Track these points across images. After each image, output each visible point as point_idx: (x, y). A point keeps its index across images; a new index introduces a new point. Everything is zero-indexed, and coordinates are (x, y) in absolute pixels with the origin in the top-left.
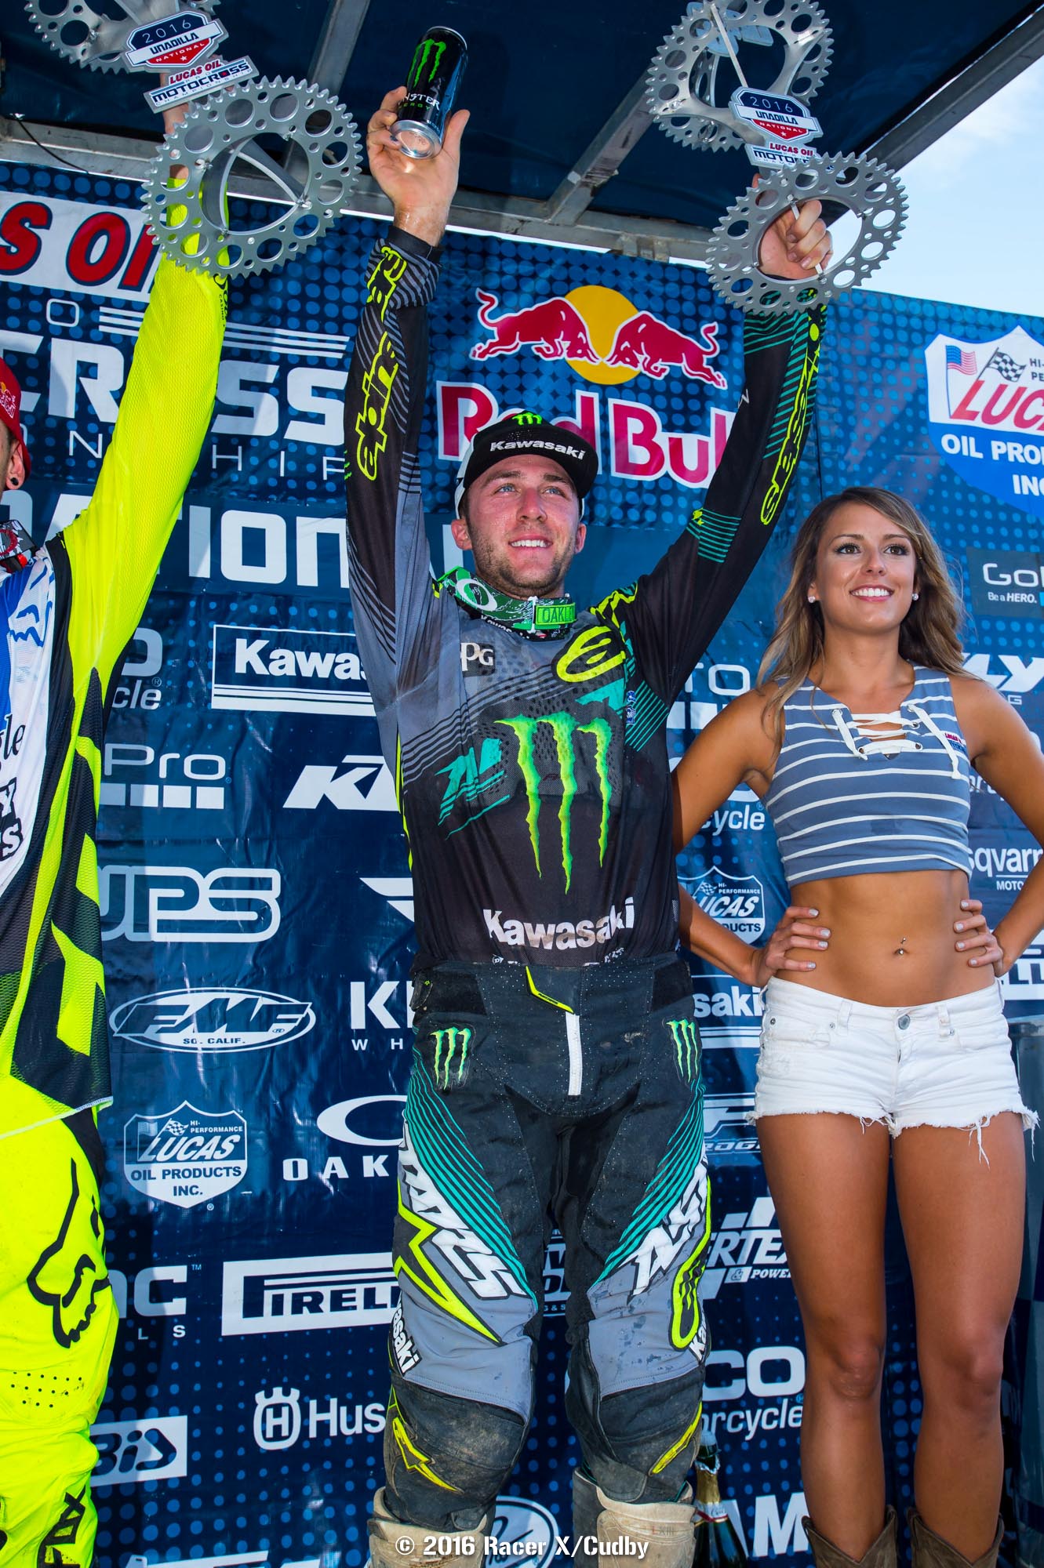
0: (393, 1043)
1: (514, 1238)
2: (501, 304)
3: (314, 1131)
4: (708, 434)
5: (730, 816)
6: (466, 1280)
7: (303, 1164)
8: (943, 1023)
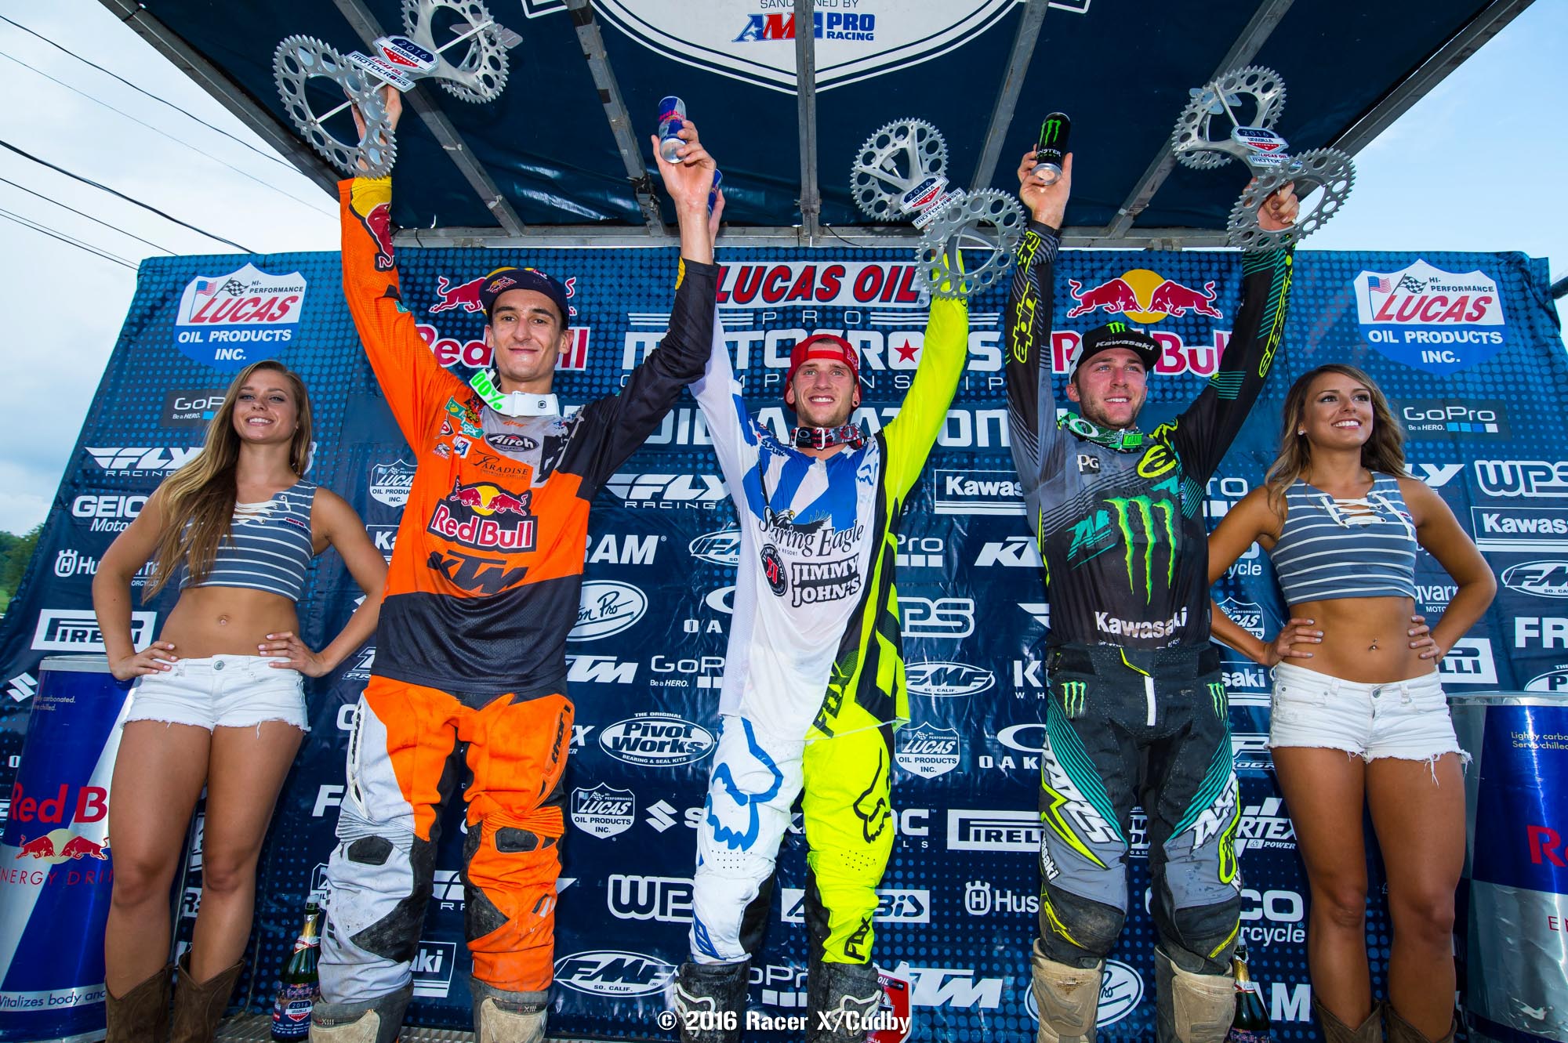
0: (1039, 695)
1: (1114, 807)
2: (1083, 286)
3: (995, 742)
4: (1212, 345)
5: (1239, 567)
6: (1085, 831)
7: (990, 759)
8: (1405, 695)
